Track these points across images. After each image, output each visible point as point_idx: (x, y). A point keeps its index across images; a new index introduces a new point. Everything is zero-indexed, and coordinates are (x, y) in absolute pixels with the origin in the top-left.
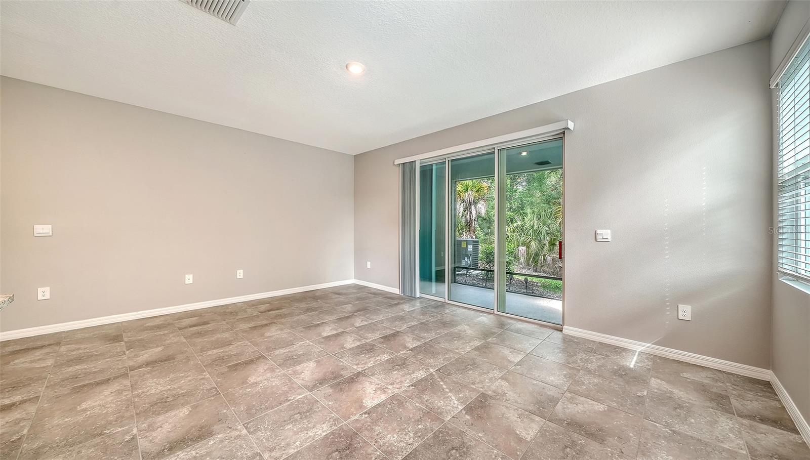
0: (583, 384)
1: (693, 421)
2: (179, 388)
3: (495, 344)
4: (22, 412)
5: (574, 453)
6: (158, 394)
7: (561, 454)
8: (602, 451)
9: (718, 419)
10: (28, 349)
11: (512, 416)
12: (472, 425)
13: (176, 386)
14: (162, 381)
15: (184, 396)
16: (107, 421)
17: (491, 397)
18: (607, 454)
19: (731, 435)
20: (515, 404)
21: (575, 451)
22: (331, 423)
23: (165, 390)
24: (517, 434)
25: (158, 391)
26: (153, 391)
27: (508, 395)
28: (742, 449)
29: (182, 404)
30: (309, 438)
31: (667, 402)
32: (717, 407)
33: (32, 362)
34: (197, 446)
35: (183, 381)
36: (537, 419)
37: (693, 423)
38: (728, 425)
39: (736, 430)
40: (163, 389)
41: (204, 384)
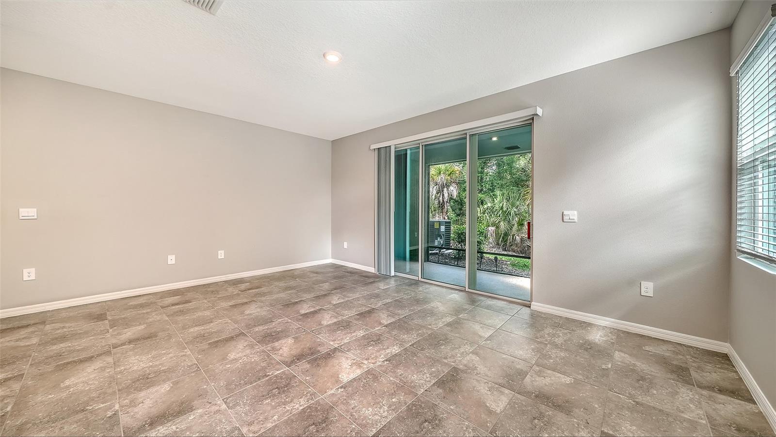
0: (550, 358)
1: (655, 392)
2: (159, 365)
3: (466, 320)
4: (7, 389)
5: (542, 424)
6: (139, 371)
7: (529, 425)
8: (569, 422)
9: (678, 391)
10: (14, 328)
11: (483, 389)
12: (444, 398)
13: (157, 363)
14: (144, 358)
15: (165, 372)
16: (90, 398)
17: (462, 371)
18: (573, 424)
19: (691, 406)
20: (485, 377)
21: (543, 422)
22: (308, 397)
23: (147, 367)
24: (487, 407)
25: (140, 368)
26: (135, 368)
27: (479, 369)
28: (702, 419)
29: (163, 381)
30: (286, 412)
31: (630, 375)
32: (677, 378)
33: (17, 341)
34: (178, 421)
35: (165, 358)
36: (506, 392)
37: (655, 395)
38: (688, 396)
39: (696, 401)
40: (145, 366)
41: (185, 360)
